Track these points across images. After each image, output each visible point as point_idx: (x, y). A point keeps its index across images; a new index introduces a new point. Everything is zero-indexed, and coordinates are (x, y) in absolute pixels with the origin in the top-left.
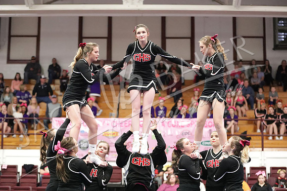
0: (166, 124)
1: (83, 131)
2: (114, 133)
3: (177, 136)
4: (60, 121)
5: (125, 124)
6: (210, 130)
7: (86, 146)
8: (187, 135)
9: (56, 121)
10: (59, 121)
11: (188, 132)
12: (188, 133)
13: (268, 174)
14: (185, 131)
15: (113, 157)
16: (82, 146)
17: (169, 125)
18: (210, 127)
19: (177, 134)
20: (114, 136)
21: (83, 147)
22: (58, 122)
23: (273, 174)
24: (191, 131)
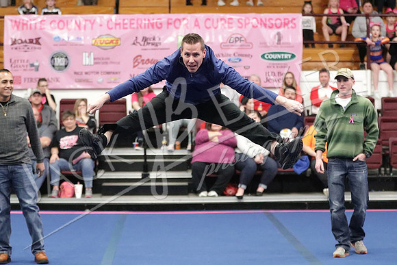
0: (202, 24)
1: (58, 37)
2: (112, 41)
3: (221, 44)
4: (18, 20)
5: (131, 24)
6: (279, 34)
7: (63, 64)
8: (238, 43)
9: (11, 21)
10: (16, 22)
11: (239, 36)
12: (240, 39)
13: (379, 111)
14: (234, 36)
15: (110, 83)
16: (56, 64)
17: (208, 26)
18: (278, 28)
19: (221, 40)
20: (111, 44)
21: (59, 66)
22: (14, 23)
23: (386, 110)
24: (245, 36)
